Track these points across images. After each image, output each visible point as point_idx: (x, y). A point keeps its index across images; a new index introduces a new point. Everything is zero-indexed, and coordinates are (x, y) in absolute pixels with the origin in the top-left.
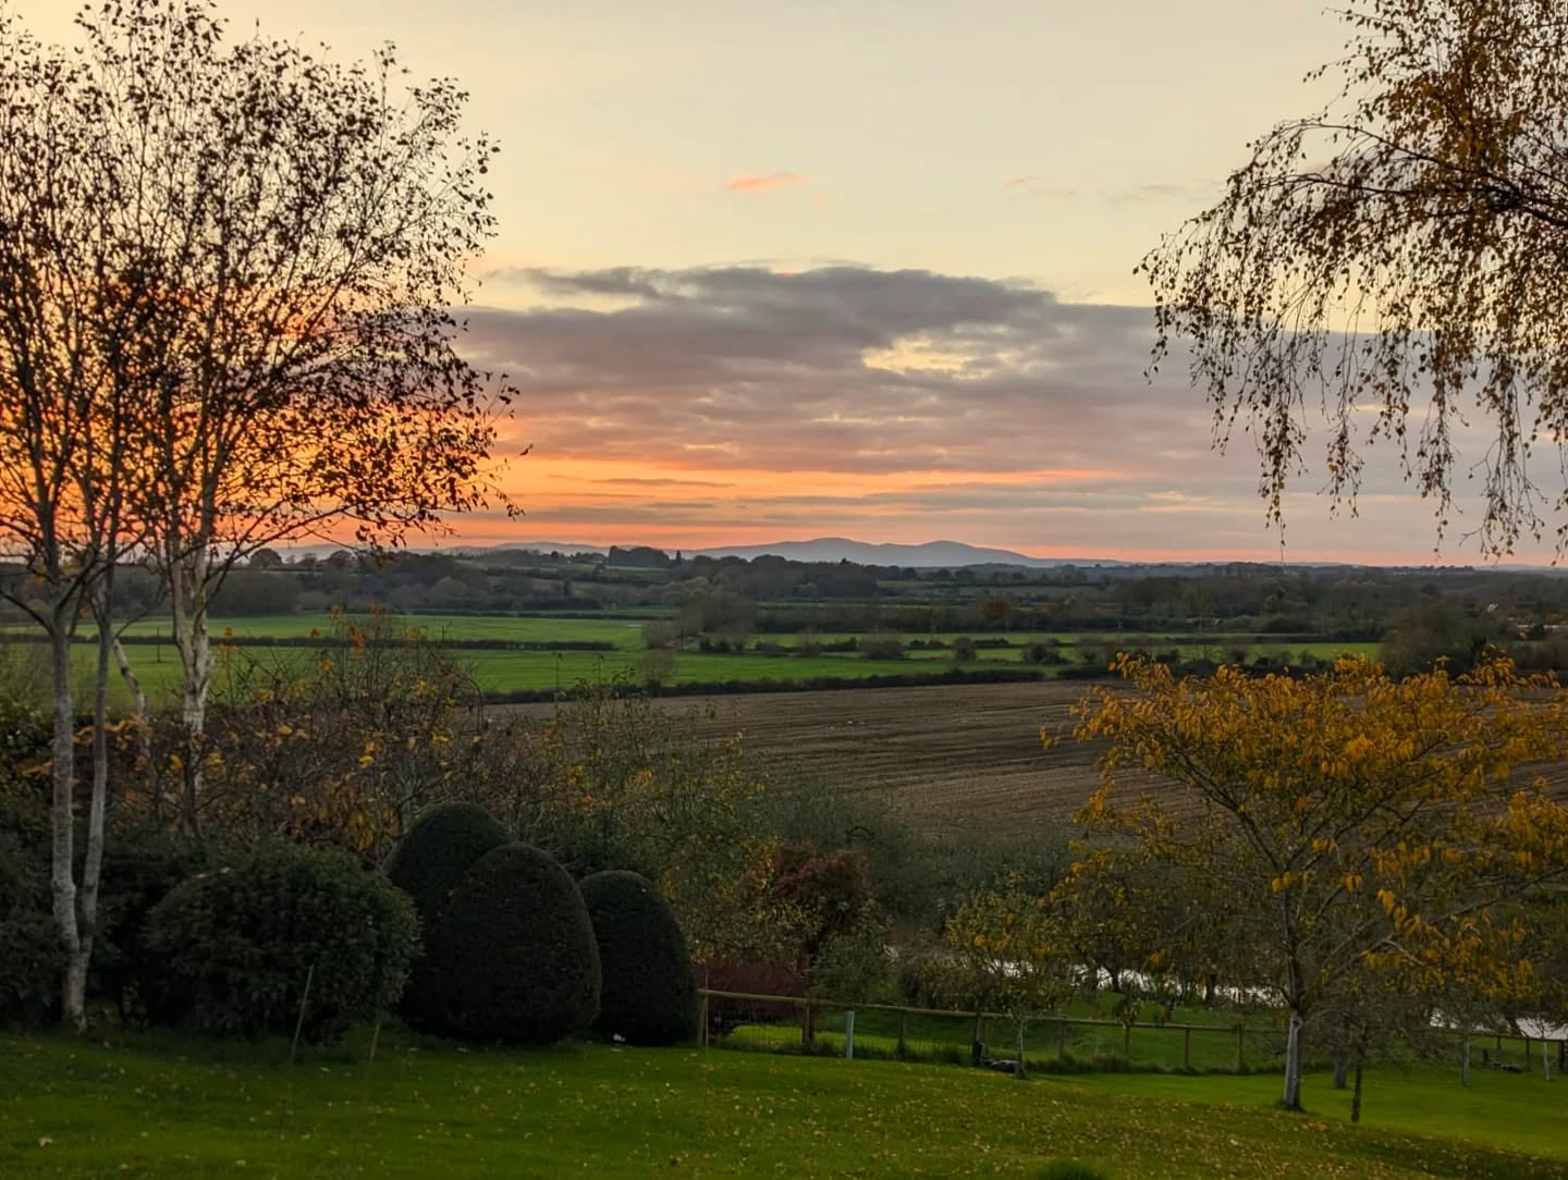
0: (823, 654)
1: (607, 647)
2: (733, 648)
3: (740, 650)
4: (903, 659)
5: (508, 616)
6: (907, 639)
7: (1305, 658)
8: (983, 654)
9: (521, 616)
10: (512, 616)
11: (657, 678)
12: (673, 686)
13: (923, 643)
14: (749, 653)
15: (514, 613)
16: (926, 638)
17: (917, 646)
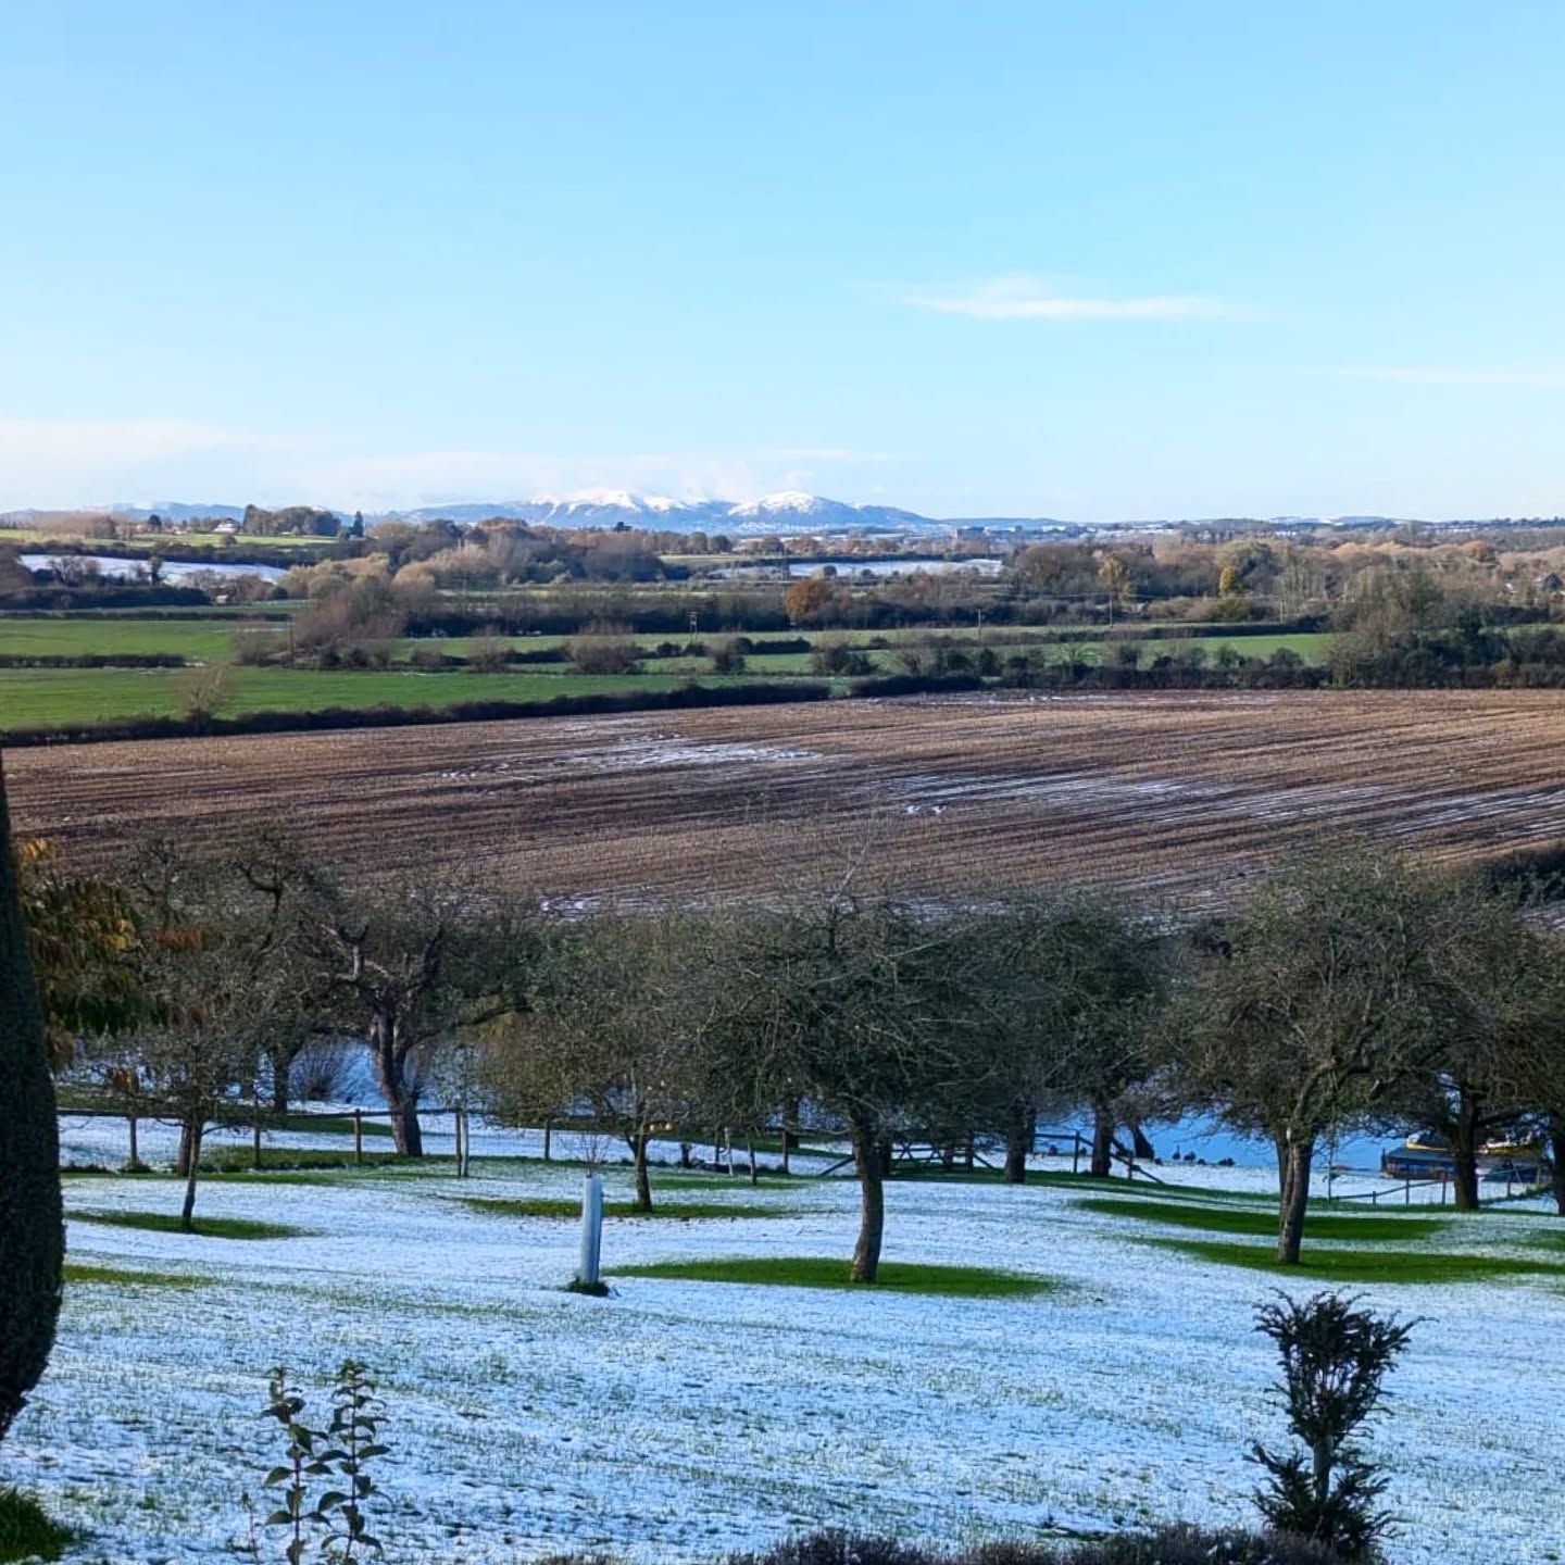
0: (513, 666)
1: (174, 662)
2: (373, 660)
3: (384, 663)
4: (635, 672)
5: (45, 617)
6: (651, 642)
7: (1225, 657)
8: (754, 662)
9: (68, 617)
10: (54, 617)
11: (205, 708)
12: (232, 718)
13: (677, 648)
14: (398, 667)
15: (59, 613)
16: (682, 640)
17: (667, 651)
